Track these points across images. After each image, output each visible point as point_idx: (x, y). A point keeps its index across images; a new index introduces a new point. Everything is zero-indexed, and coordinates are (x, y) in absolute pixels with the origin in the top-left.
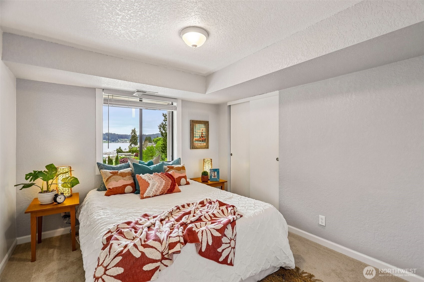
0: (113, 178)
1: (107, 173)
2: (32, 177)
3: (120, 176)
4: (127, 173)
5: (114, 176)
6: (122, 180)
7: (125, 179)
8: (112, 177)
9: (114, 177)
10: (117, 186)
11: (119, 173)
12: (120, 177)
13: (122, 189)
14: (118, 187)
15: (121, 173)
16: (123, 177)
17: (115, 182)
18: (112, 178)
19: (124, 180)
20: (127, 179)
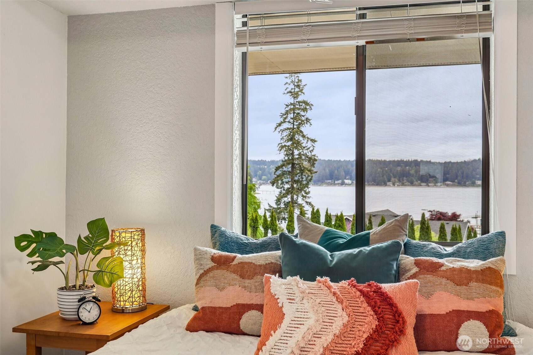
0: (213, 277)
1: (205, 259)
2: (34, 245)
3: (234, 272)
4: (260, 266)
5: (217, 269)
6: (238, 288)
7: (246, 285)
8: (211, 274)
9: (217, 272)
10: (217, 305)
11: (235, 262)
12: (234, 276)
13: (230, 318)
14: (220, 308)
15: (241, 263)
16: (242, 277)
17: (215, 291)
18: (211, 277)
19: (245, 287)
20: (253, 287)
